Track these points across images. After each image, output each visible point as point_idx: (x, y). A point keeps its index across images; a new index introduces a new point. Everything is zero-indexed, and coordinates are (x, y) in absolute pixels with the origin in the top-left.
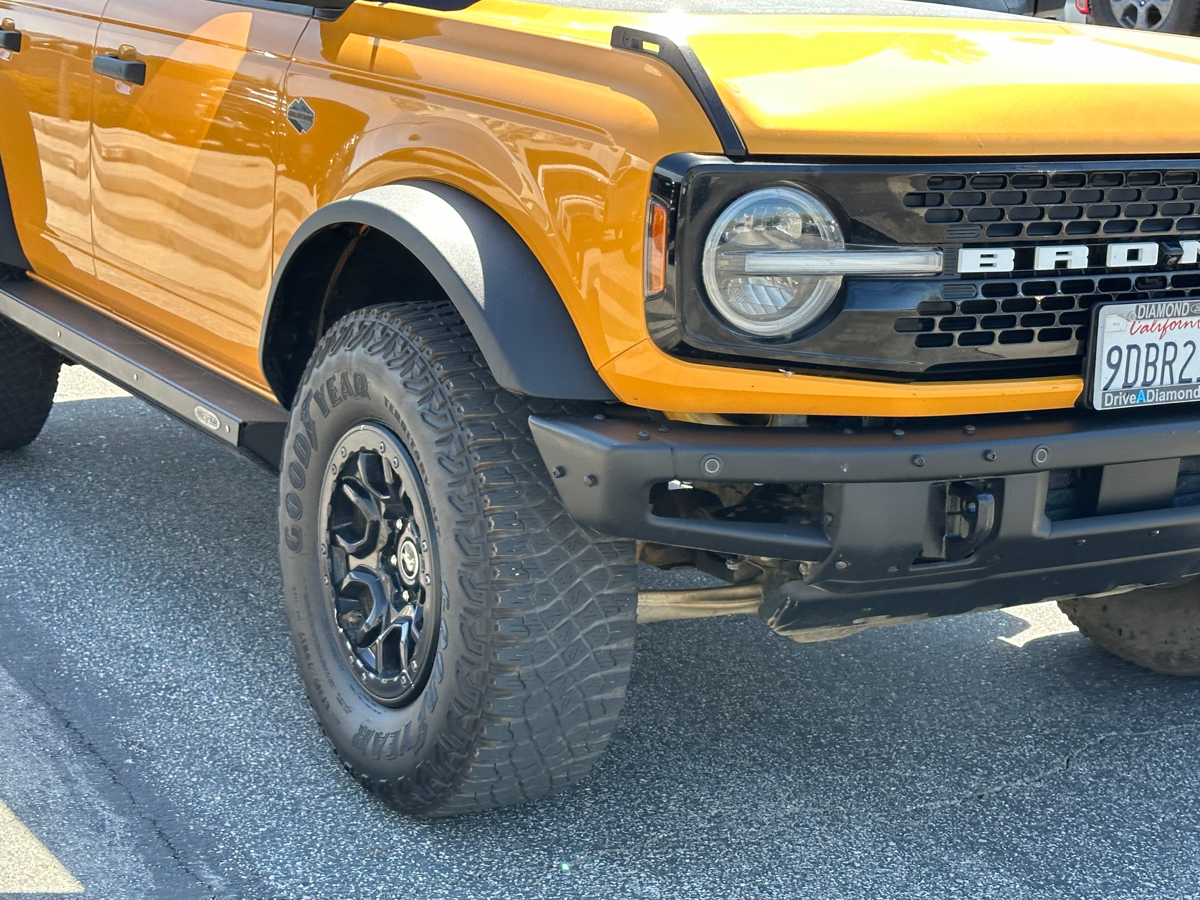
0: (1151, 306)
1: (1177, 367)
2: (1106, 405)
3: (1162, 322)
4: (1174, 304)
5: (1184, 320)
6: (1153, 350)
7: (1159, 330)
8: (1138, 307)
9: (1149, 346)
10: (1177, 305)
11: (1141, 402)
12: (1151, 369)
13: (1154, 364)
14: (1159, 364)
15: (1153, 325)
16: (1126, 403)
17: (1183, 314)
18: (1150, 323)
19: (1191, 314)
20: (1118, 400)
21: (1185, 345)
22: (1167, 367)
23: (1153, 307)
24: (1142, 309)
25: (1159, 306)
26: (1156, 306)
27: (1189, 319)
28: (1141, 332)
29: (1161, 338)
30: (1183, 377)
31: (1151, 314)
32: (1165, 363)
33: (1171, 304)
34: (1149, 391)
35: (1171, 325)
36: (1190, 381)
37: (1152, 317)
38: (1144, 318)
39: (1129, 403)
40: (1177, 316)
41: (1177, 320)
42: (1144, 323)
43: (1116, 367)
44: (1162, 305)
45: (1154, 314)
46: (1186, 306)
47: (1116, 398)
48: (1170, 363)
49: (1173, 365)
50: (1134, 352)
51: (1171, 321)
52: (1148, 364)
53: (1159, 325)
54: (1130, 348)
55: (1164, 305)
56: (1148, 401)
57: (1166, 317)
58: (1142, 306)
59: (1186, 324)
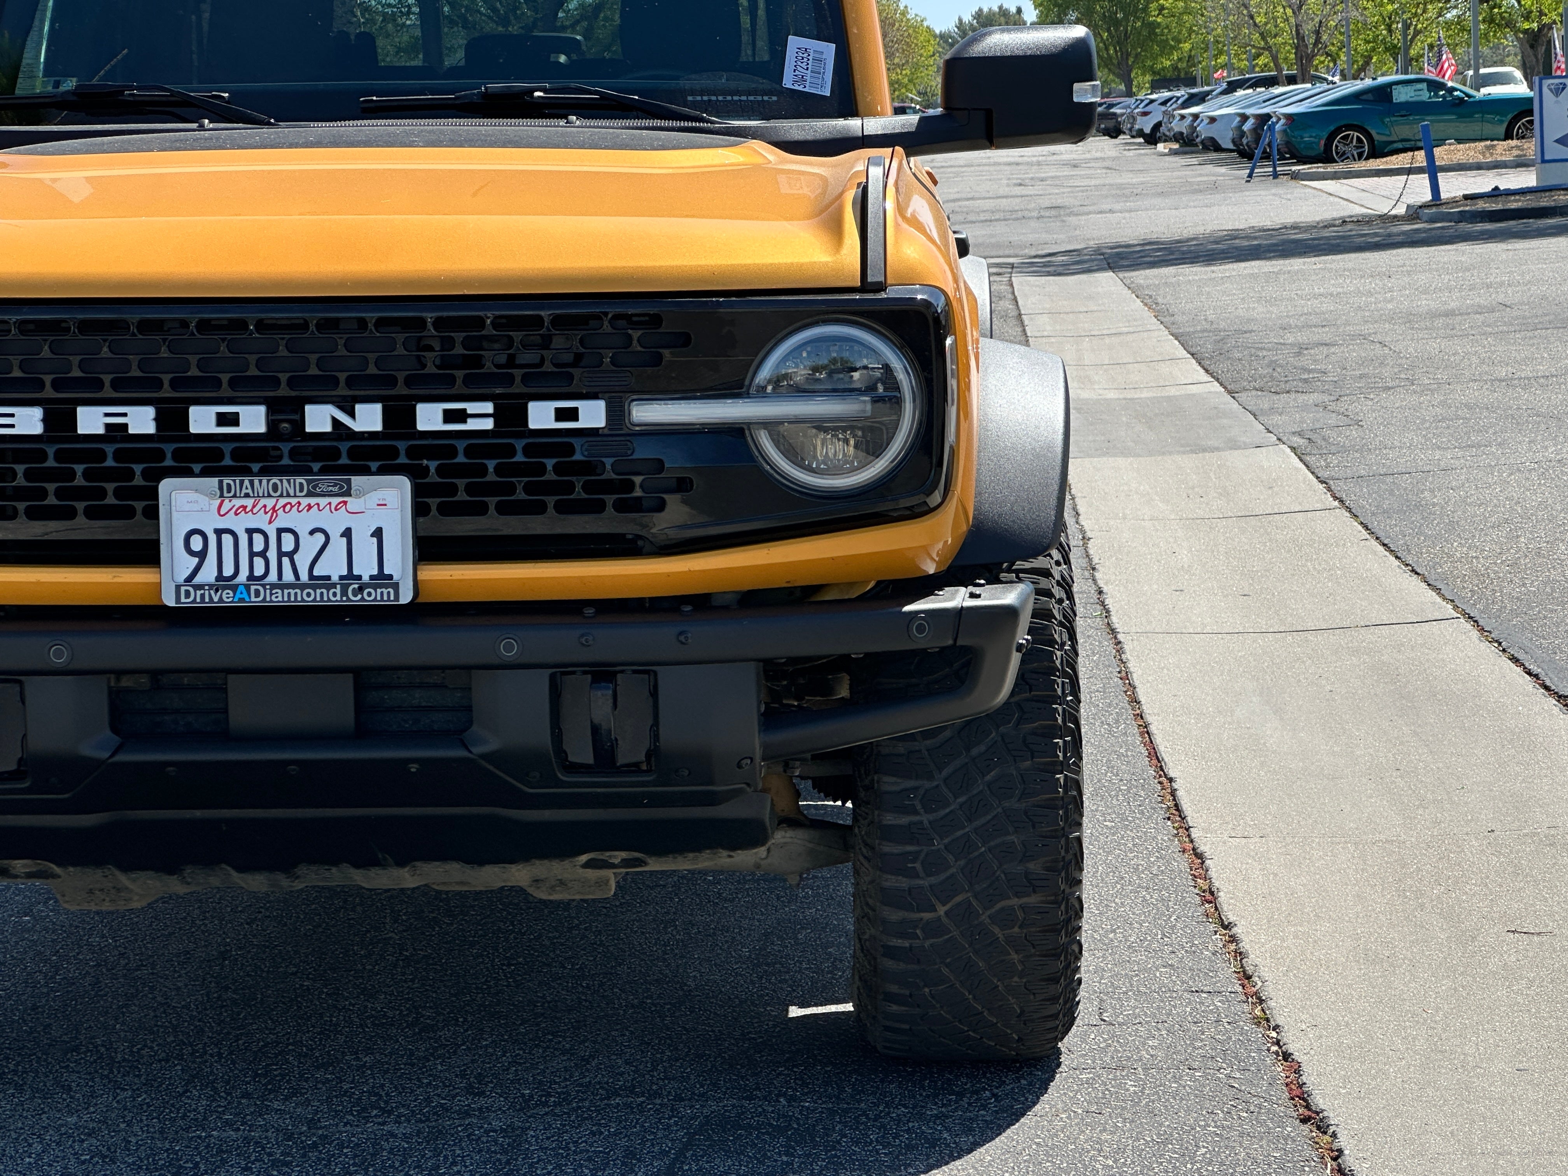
0: (242, 482)
1: (303, 561)
2: (183, 600)
3: (269, 503)
4: (281, 481)
5: (305, 501)
6: (258, 539)
7: (266, 513)
8: (221, 482)
9: (250, 532)
10: (285, 482)
11: (242, 600)
12: (259, 562)
13: (263, 554)
14: (272, 554)
15: (254, 506)
16: (216, 599)
17: (298, 494)
18: (249, 502)
19: (310, 494)
20: (203, 596)
21: (312, 533)
22: (286, 561)
23: (246, 483)
24: (229, 485)
25: (256, 482)
26: (252, 483)
27: (313, 501)
28: (236, 514)
29: (270, 522)
30: (316, 573)
31: (244, 491)
32: (281, 554)
33: (275, 480)
34: (253, 588)
35: (284, 506)
36: (328, 578)
37: (247, 496)
38: (235, 496)
39: (221, 600)
40: (288, 495)
41: (294, 501)
42: (238, 502)
43: (202, 555)
44: (260, 481)
45: (250, 491)
46: (301, 484)
47: (199, 593)
48: (291, 555)
49: (296, 557)
50: (227, 539)
51: (282, 501)
52: (252, 555)
53: (265, 506)
54: (219, 532)
55: (264, 482)
56: (253, 599)
57: (269, 496)
58: (227, 481)
59: (310, 507)
